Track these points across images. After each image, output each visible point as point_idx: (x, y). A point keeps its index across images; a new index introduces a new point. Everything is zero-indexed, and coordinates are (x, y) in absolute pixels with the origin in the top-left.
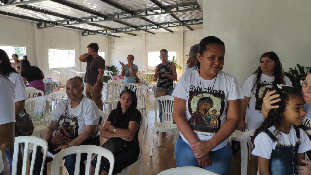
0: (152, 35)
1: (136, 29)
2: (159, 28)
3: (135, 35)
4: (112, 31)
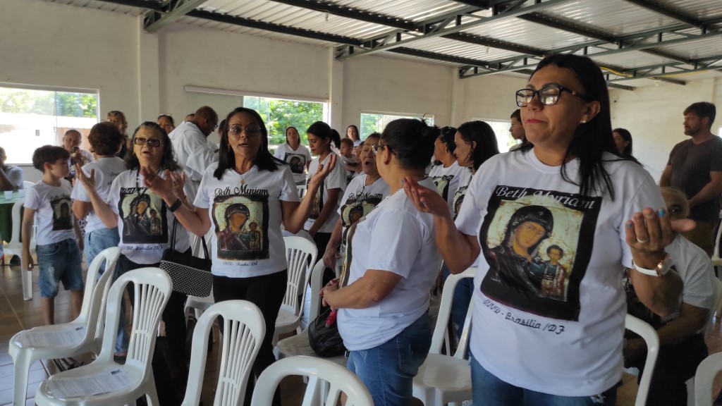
1: (696, 68)
4: (624, 74)
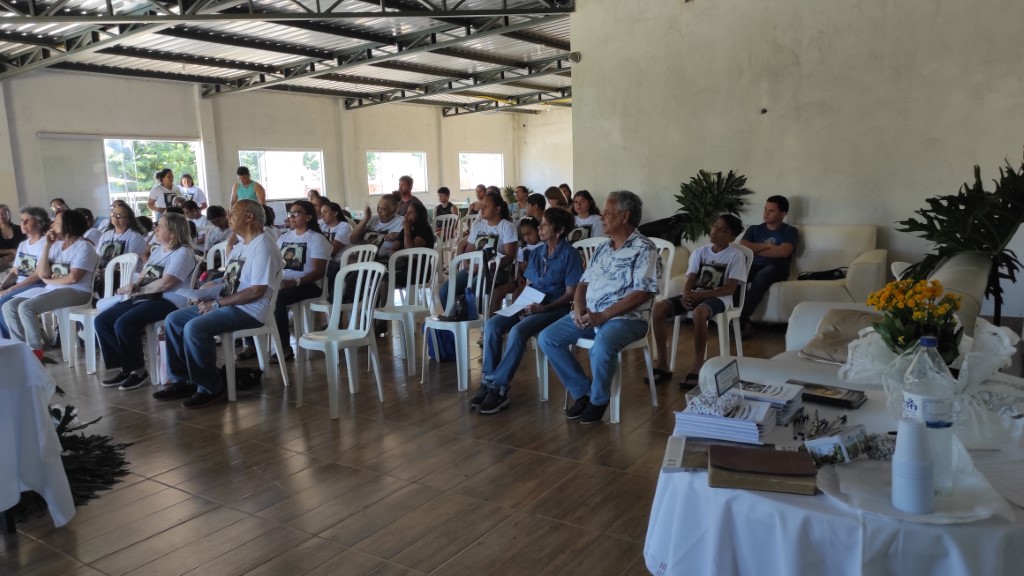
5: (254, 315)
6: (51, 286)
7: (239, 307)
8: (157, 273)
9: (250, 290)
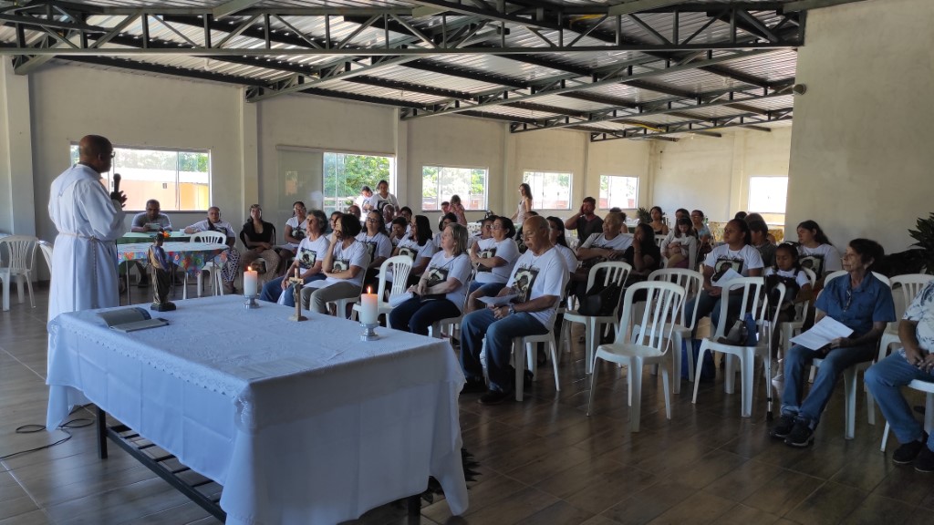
0: (764, 133)
2: (773, 120)
3: (719, 135)
4: (659, 129)
5: (544, 323)
6: (331, 280)
7: (531, 313)
8: (441, 276)
9: (543, 299)
